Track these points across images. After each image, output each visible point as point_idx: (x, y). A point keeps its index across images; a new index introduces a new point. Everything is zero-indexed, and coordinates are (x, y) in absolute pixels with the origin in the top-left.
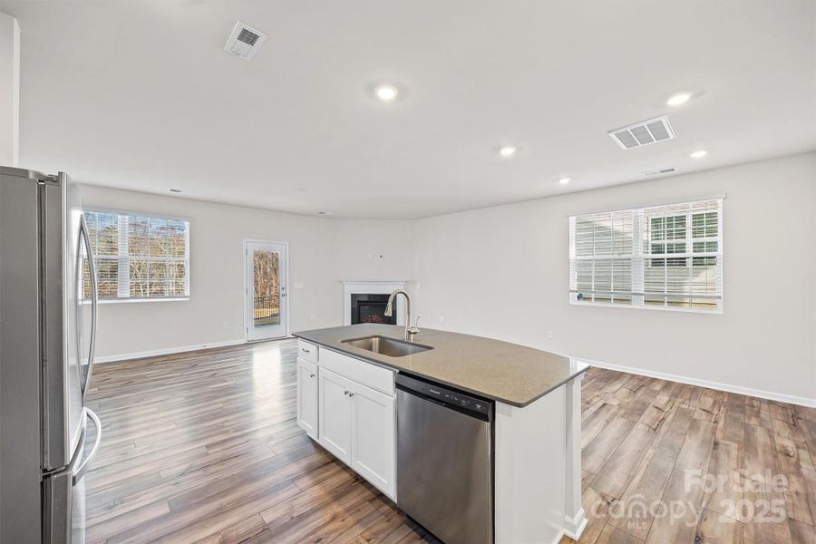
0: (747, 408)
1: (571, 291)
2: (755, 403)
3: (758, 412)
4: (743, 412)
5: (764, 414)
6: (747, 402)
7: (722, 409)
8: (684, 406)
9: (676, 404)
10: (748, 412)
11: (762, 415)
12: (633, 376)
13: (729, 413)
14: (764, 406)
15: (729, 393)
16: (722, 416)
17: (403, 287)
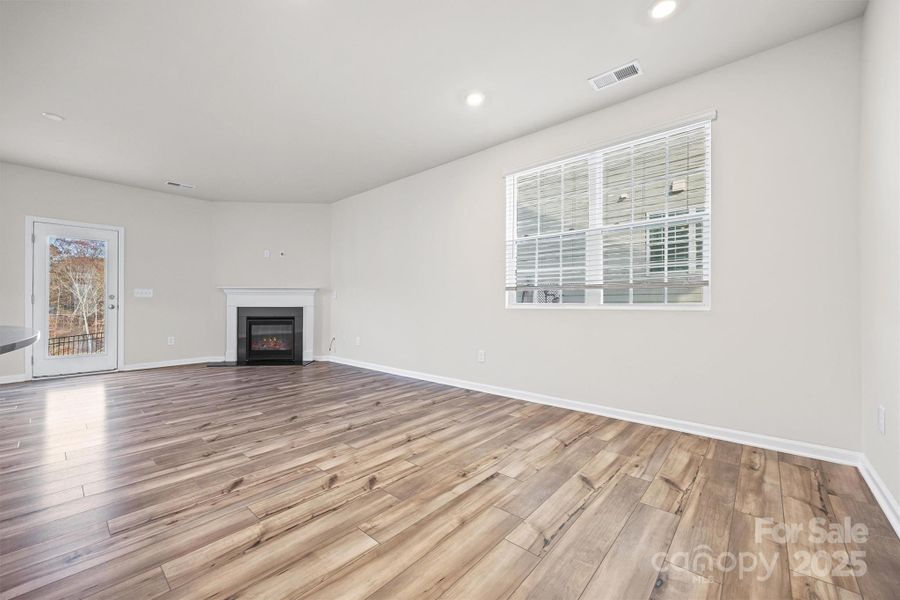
0: (744, 471)
1: (508, 289)
2: (758, 460)
3: (761, 481)
4: (734, 482)
5: (770, 484)
6: (744, 459)
7: (701, 475)
8: (635, 473)
9: (623, 470)
10: (743, 482)
11: (767, 488)
12: (583, 415)
13: (710, 485)
14: (772, 466)
15: (719, 441)
16: (696, 492)
17: (312, 298)
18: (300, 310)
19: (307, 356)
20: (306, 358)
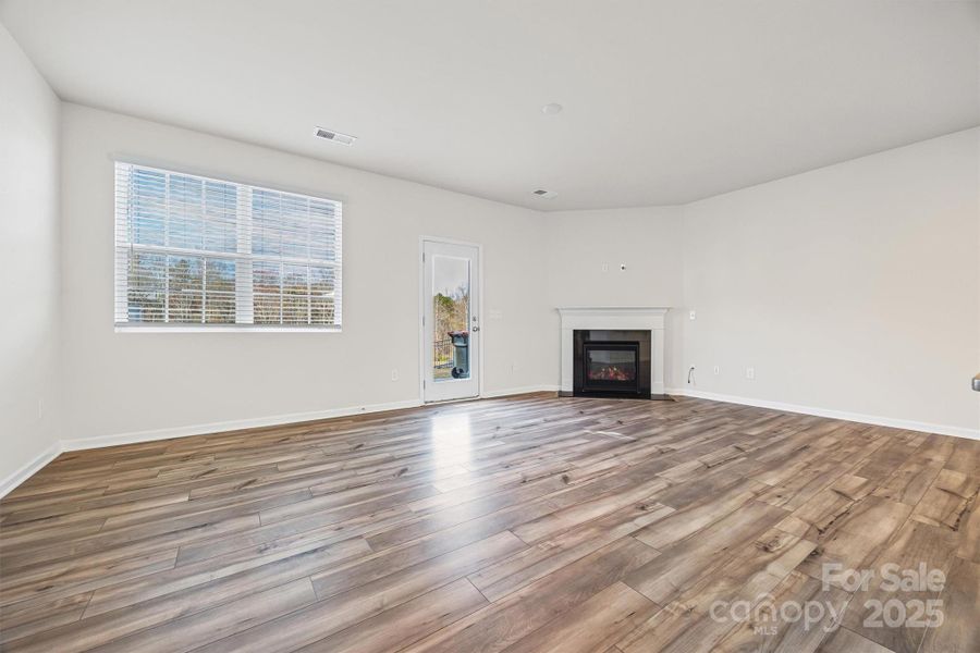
17: (662, 318)
18: (648, 333)
19: (657, 388)
20: (654, 391)
